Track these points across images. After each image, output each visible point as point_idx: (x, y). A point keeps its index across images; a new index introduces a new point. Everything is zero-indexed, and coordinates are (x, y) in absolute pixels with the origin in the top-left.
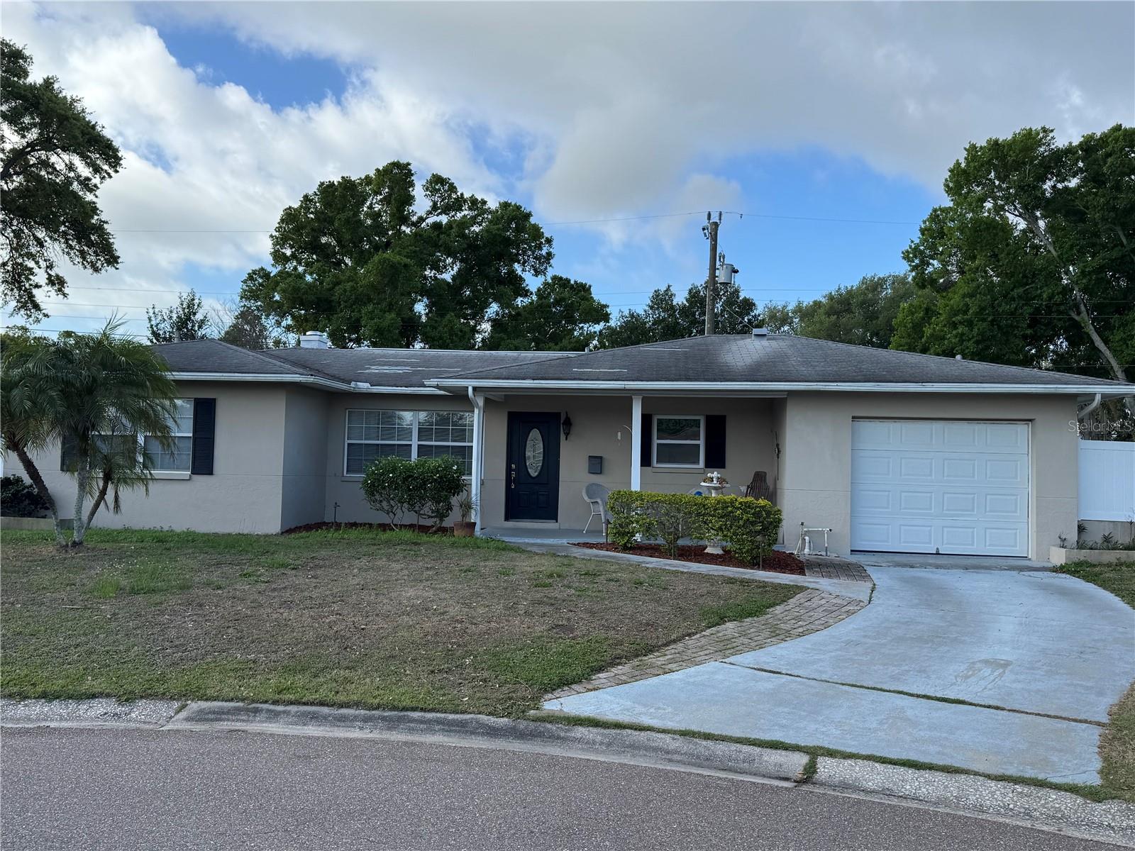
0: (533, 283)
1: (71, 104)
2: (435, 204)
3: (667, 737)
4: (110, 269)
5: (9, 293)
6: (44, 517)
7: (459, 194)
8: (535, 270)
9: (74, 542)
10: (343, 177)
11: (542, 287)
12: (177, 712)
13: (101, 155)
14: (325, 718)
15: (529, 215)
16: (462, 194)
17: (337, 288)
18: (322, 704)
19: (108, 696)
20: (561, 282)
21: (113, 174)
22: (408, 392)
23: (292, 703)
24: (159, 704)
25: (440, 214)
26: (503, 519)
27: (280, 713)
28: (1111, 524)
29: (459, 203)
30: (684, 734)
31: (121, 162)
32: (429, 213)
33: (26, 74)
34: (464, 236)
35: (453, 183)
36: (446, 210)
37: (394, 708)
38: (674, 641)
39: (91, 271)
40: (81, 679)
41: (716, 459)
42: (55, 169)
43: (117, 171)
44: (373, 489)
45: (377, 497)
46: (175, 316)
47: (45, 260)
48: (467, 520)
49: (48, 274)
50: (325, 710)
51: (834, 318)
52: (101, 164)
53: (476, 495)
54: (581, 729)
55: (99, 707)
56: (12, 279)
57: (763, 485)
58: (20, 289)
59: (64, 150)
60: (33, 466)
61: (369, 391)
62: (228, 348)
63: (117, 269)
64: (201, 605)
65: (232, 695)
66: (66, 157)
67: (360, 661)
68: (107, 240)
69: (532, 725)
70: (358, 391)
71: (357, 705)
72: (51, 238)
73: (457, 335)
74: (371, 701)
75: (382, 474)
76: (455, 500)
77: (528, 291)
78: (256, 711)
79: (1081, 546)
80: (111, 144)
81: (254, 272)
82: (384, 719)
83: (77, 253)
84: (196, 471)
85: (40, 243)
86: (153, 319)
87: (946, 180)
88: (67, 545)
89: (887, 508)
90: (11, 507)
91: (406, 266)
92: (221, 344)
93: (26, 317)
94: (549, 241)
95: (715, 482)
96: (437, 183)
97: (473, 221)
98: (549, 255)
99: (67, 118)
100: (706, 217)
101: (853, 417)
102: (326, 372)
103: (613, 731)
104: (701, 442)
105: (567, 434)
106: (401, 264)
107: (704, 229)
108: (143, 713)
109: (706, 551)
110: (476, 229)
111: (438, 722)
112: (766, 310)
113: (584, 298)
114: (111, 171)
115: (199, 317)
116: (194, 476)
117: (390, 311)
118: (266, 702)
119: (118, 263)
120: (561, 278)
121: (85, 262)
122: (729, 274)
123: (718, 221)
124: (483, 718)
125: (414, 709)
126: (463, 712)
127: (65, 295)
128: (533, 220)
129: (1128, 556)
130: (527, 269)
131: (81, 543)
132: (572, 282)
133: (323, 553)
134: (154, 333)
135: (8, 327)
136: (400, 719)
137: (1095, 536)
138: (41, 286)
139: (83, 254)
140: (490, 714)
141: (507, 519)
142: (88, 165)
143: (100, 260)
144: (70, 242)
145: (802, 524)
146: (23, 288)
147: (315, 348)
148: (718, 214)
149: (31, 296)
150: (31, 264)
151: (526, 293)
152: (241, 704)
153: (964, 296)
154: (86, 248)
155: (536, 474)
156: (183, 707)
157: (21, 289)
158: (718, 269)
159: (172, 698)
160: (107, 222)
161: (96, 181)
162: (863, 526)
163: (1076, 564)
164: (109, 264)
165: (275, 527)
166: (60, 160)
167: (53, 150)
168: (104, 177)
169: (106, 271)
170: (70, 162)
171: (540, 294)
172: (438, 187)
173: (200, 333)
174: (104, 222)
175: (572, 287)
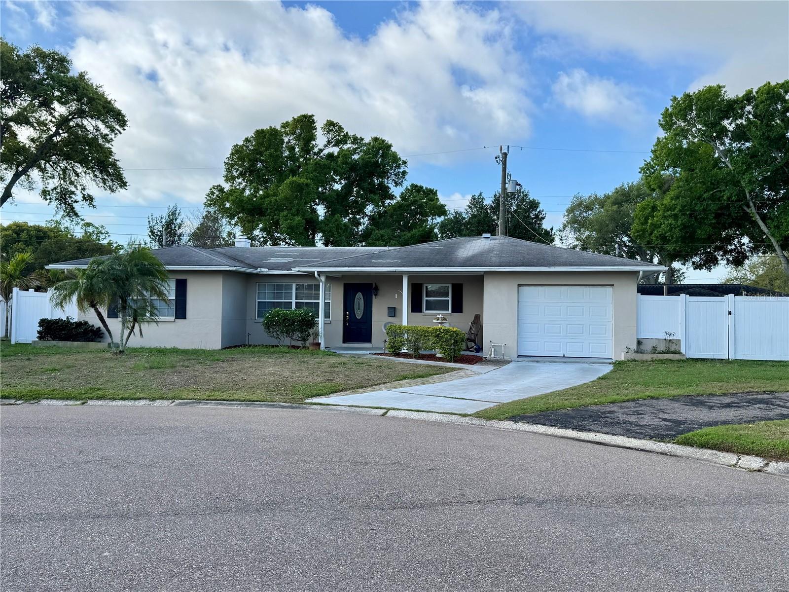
0: (397, 191)
1: (96, 89)
2: (330, 139)
3: (343, 407)
4: (122, 191)
5: (59, 207)
6: (100, 342)
7: (345, 132)
8: (396, 183)
9: (120, 351)
10: (269, 127)
11: (404, 192)
12: (171, 403)
13: (114, 119)
14: (225, 404)
15: (390, 146)
16: (347, 133)
17: (266, 200)
18: (224, 400)
19: (146, 399)
20: (416, 189)
21: (122, 131)
22: (289, 273)
23: (213, 400)
24: (165, 401)
25: (334, 146)
26: (342, 342)
28: (657, 341)
29: (345, 139)
30: (349, 406)
31: (127, 123)
32: (325, 146)
33: (68, 71)
34: (346, 163)
35: (341, 126)
36: (337, 144)
37: (250, 401)
38: (376, 385)
39: (110, 191)
40: (135, 394)
41: (458, 308)
42: (86, 129)
43: (124, 130)
44: (268, 326)
45: (271, 330)
46: (164, 221)
47: (80, 185)
48: (316, 342)
49: (83, 194)
50: (225, 402)
51: (616, 207)
52: (115, 125)
53: (321, 328)
54: (315, 406)
55: (142, 403)
56: (60, 197)
57: (478, 321)
58: (65, 204)
59: (92, 118)
60: (101, 315)
61: (268, 273)
62: (193, 250)
63: (126, 189)
64: (180, 372)
65: (191, 398)
66: (94, 122)
67: (241, 388)
68: (119, 172)
69: (298, 405)
70: (261, 273)
71: (237, 400)
72: (85, 173)
73: (341, 229)
74: (241, 398)
75: (272, 318)
76: (311, 331)
77: (393, 195)
78: (200, 402)
79: (637, 352)
80: (120, 112)
81: (214, 188)
82: (245, 404)
83: (100, 180)
84: (177, 317)
85: (77, 175)
86: (151, 222)
87: (660, 121)
88: (117, 352)
89: (538, 333)
90: (83, 336)
91: (307, 184)
92: (189, 248)
93: (70, 221)
94: (405, 163)
95: (440, 320)
96: (331, 126)
97: (354, 151)
98: (404, 173)
99: (94, 99)
100: (499, 149)
101: (518, 285)
103: (325, 406)
104: (450, 299)
105: (376, 295)
106: (303, 184)
107: (496, 158)
108: (158, 403)
109: (436, 356)
110: (356, 157)
111: (265, 405)
113: (431, 200)
114: (121, 129)
115: (179, 221)
116: (177, 320)
117: (297, 215)
118: (204, 400)
119: (126, 186)
120: (416, 186)
121: (105, 186)
122: (514, 186)
123: (507, 152)
124: (281, 403)
126: (274, 402)
127: (94, 207)
128: (393, 149)
129: (657, 357)
130: (390, 182)
131: (123, 352)
132: (424, 188)
133: (239, 356)
134: (151, 231)
136: (251, 404)
137: (648, 347)
138: (78, 202)
139: (104, 181)
140: (284, 402)
141: (344, 342)
142: (107, 127)
143: (114, 184)
144: (96, 173)
145: (491, 342)
146: (68, 203)
147: (243, 246)
148: (507, 147)
149: (72, 208)
150: (73, 189)
151: (392, 197)
152: (195, 401)
153: (672, 199)
154: (106, 177)
155: (360, 317)
156: (174, 402)
158: (507, 183)
159: (169, 399)
160: (119, 161)
161: (112, 136)
162: (525, 343)
163: (628, 361)
164: (121, 186)
165: (218, 346)
166: (90, 124)
167: (85, 118)
168: (117, 134)
169: (119, 191)
170: (96, 126)
171: (403, 196)
172: (331, 128)
173: (179, 232)
174: (117, 161)
175: (424, 191)
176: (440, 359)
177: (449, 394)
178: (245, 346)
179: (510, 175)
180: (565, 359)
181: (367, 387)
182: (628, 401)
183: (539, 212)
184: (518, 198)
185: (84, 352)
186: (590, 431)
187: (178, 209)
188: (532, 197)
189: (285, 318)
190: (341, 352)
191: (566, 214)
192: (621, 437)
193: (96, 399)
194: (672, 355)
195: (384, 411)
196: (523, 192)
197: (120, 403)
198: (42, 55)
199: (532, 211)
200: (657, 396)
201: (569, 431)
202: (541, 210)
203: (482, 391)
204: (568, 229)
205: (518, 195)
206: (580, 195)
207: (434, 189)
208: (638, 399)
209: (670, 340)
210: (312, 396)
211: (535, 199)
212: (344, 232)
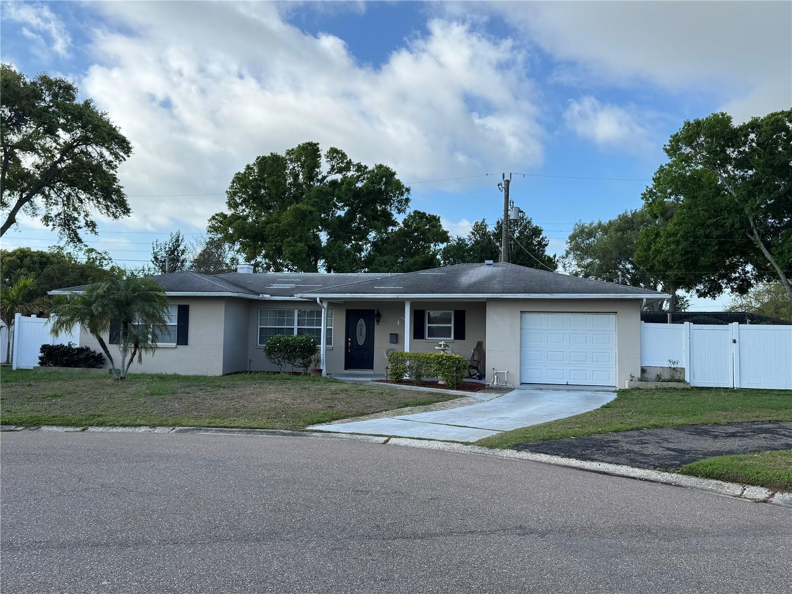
0: (400, 218)
1: (101, 116)
2: (333, 166)
3: (344, 435)
4: (125, 217)
5: (63, 232)
6: (101, 368)
7: (348, 159)
8: (398, 210)
9: (121, 377)
10: (272, 153)
11: (407, 218)
12: (172, 430)
13: (119, 146)
14: (225, 431)
15: (394, 174)
16: (350, 160)
17: (268, 226)
18: (225, 427)
19: (146, 425)
20: (419, 215)
21: (126, 158)
22: (290, 299)
23: (214, 427)
24: (165, 428)
25: (336, 173)
26: (344, 368)
27: (209, 430)
28: (661, 369)
29: (348, 166)
30: (350, 434)
31: (131, 150)
32: (329, 173)
33: (74, 98)
34: (350, 190)
35: (345, 153)
36: (340, 171)
37: (251, 428)
38: (377, 412)
39: (113, 218)
40: (136, 420)
41: (460, 334)
42: (91, 156)
43: (129, 156)
44: (270, 352)
45: (273, 356)
46: (168, 247)
47: (84, 211)
48: (318, 368)
49: (86, 220)
50: (226, 429)
51: (619, 234)
52: (119, 152)
53: (323, 354)
54: (316, 433)
55: (142, 429)
56: (64, 223)
57: (480, 348)
59: (97, 145)
60: (103, 341)
61: (270, 299)
62: (196, 277)
63: (129, 216)
64: (181, 399)
65: (192, 424)
66: (98, 149)
67: (242, 415)
68: (123, 198)
69: (299, 432)
70: (263, 299)
71: (237, 427)
72: (89, 199)
73: (344, 255)
74: (242, 426)
75: (274, 344)
76: (313, 357)
77: (396, 222)
78: (200, 429)
79: (641, 380)
80: (125, 139)
81: (217, 215)
82: (246, 431)
83: (104, 207)
84: (179, 343)
85: (81, 201)
88: (118, 379)
89: (541, 360)
90: (84, 362)
91: (310, 212)
92: (192, 274)
93: (74, 247)
94: (408, 190)
95: (442, 347)
96: (334, 153)
97: (358, 179)
98: (407, 200)
99: (99, 126)
100: (502, 176)
101: (521, 312)
102: (248, 288)
103: (326, 434)
104: (452, 325)
105: (378, 322)
106: (307, 211)
107: (499, 185)
108: (158, 430)
109: (439, 383)
110: (359, 185)
111: (265, 432)
112: (577, 226)
113: (434, 226)
114: (125, 156)
115: (182, 248)
116: (178, 346)
117: (300, 241)
118: (204, 427)
119: (129, 213)
120: (419, 213)
121: (109, 212)
122: (517, 214)
123: (509, 179)
124: (282, 431)
125: (257, 428)
126: (276, 429)
127: (96, 233)
128: (397, 177)
129: (662, 385)
130: (393, 209)
131: (124, 378)
132: (427, 215)
133: (240, 382)
134: (155, 258)
135: (49, 247)
136: (252, 431)
137: (652, 375)
138: (82, 227)
139: (107, 208)
140: (285, 429)
141: (346, 368)
142: (111, 153)
143: (118, 211)
144: (99, 199)
145: (493, 369)
146: (71, 229)
147: (245, 272)
148: (509, 175)
149: (76, 234)
150: (76, 215)
151: (394, 224)
152: (195, 428)
153: (675, 225)
154: (109, 204)
155: (362, 343)
156: (174, 429)
157: (70, 230)
158: (510, 210)
159: (170, 426)
160: (123, 187)
161: (116, 163)
162: (528, 370)
163: (632, 389)
164: (124, 213)
165: (219, 372)
166: (94, 151)
167: (89, 145)
168: (121, 160)
169: (122, 218)
170: (101, 152)
171: (405, 222)
172: (334, 155)
173: (182, 258)
174: (121, 187)
175: (427, 218)
176: (442, 386)
177: (452, 422)
178: (246, 372)
179: (513, 203)
180: (568, 387)
181: (369, 414)
182: (632, 430)
183: (541, 239)
184: (521, 225)
185: (85, 378)
186: (593, 460)
187: (181, 235)
188: (534, 224)
189: (287, 345)
190: (343, 378)
191: (569, 241)
192: (625, 467)
193: (96, 426)
194: (676, 383)
195: (386, 438)
196: (526, 219)
197: (120, 430)
198: (48, 83)
199: (535, 237)
200: (662, 425)
201: (573, 460)
202: (544, 236)
203: (485, 419)
204: (571, 256)
205: (521, 222)
206: (582, 222)
207: (436, 216)
208: (642, 428)
209: (674, 369)
210: (313, 424)
211: (538, 225)
212: (347, 259)
